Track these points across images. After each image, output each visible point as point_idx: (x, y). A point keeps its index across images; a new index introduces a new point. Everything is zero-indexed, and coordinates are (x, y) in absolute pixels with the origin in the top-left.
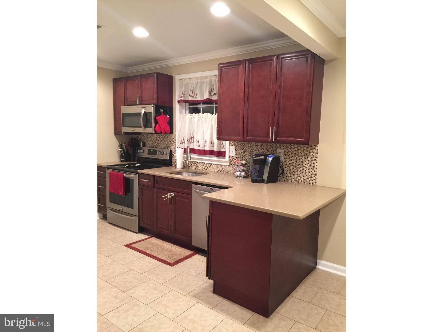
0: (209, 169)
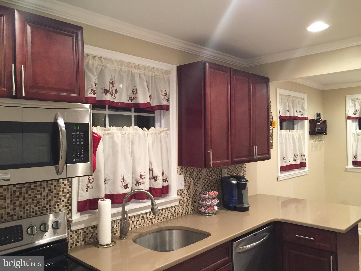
0: (148, 222)
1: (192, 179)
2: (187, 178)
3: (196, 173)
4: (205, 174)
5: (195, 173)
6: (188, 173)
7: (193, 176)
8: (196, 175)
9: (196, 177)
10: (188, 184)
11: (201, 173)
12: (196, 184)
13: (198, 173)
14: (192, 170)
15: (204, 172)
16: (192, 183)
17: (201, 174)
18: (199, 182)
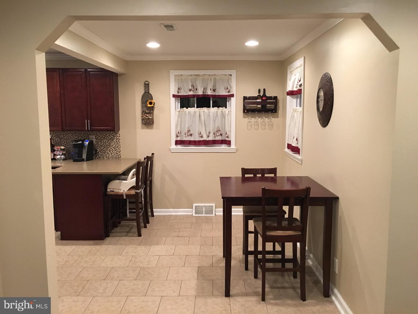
1: (58, 139)
2: (54, 138)
3: (63, 136)
4: (71, 137)
5: (61, 135)
6: (55, 134)
7: (59, 137)
8: (63, 137)
9: (63, 138)
10: (55, 141)
11: (67, 135)
12: (63, 142)
13: (65, 135)
14: (59, 133)
15: (70, 135)
16: (59, 141)
17: (67, 137)
18: (65, 141)
